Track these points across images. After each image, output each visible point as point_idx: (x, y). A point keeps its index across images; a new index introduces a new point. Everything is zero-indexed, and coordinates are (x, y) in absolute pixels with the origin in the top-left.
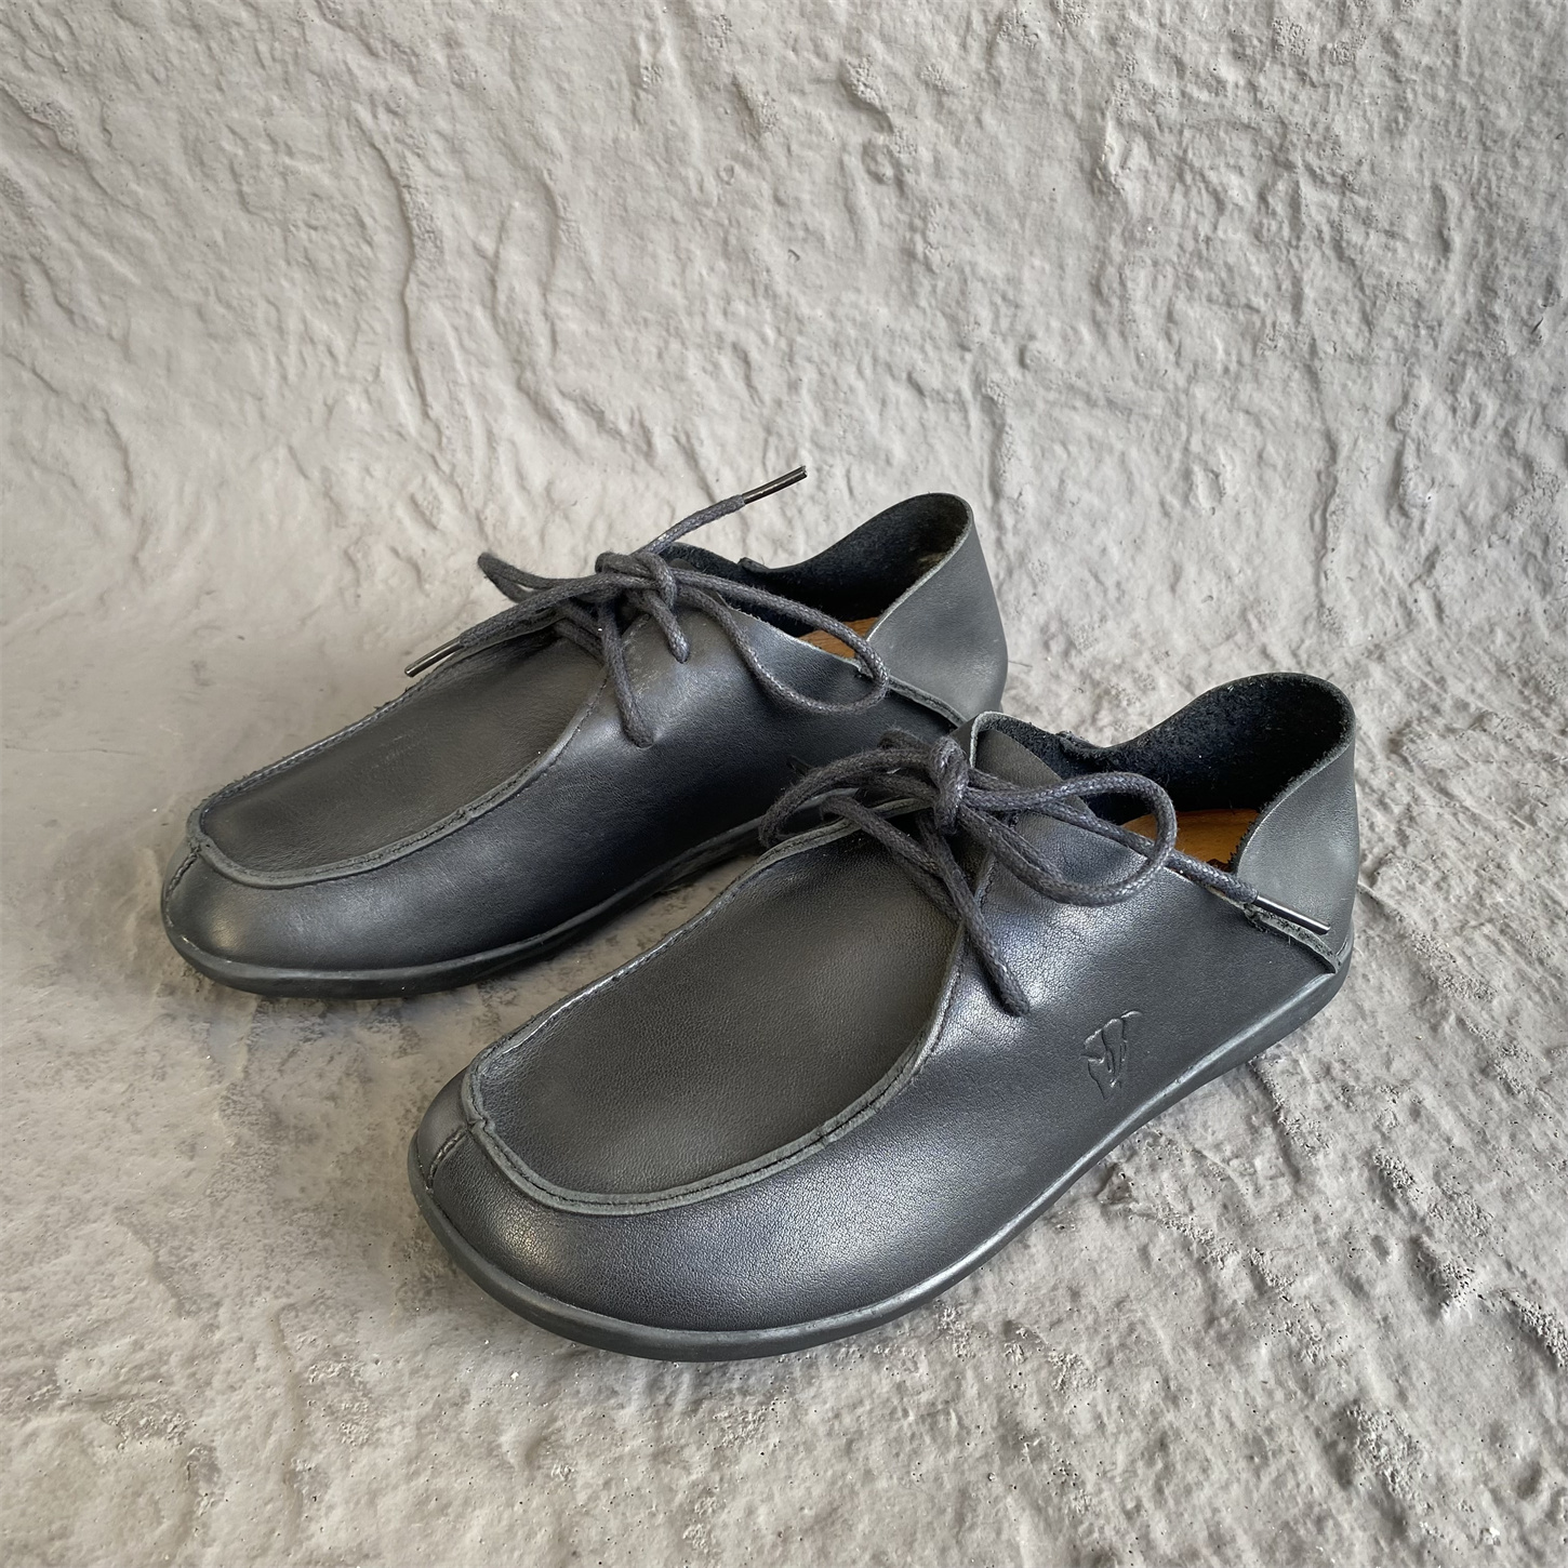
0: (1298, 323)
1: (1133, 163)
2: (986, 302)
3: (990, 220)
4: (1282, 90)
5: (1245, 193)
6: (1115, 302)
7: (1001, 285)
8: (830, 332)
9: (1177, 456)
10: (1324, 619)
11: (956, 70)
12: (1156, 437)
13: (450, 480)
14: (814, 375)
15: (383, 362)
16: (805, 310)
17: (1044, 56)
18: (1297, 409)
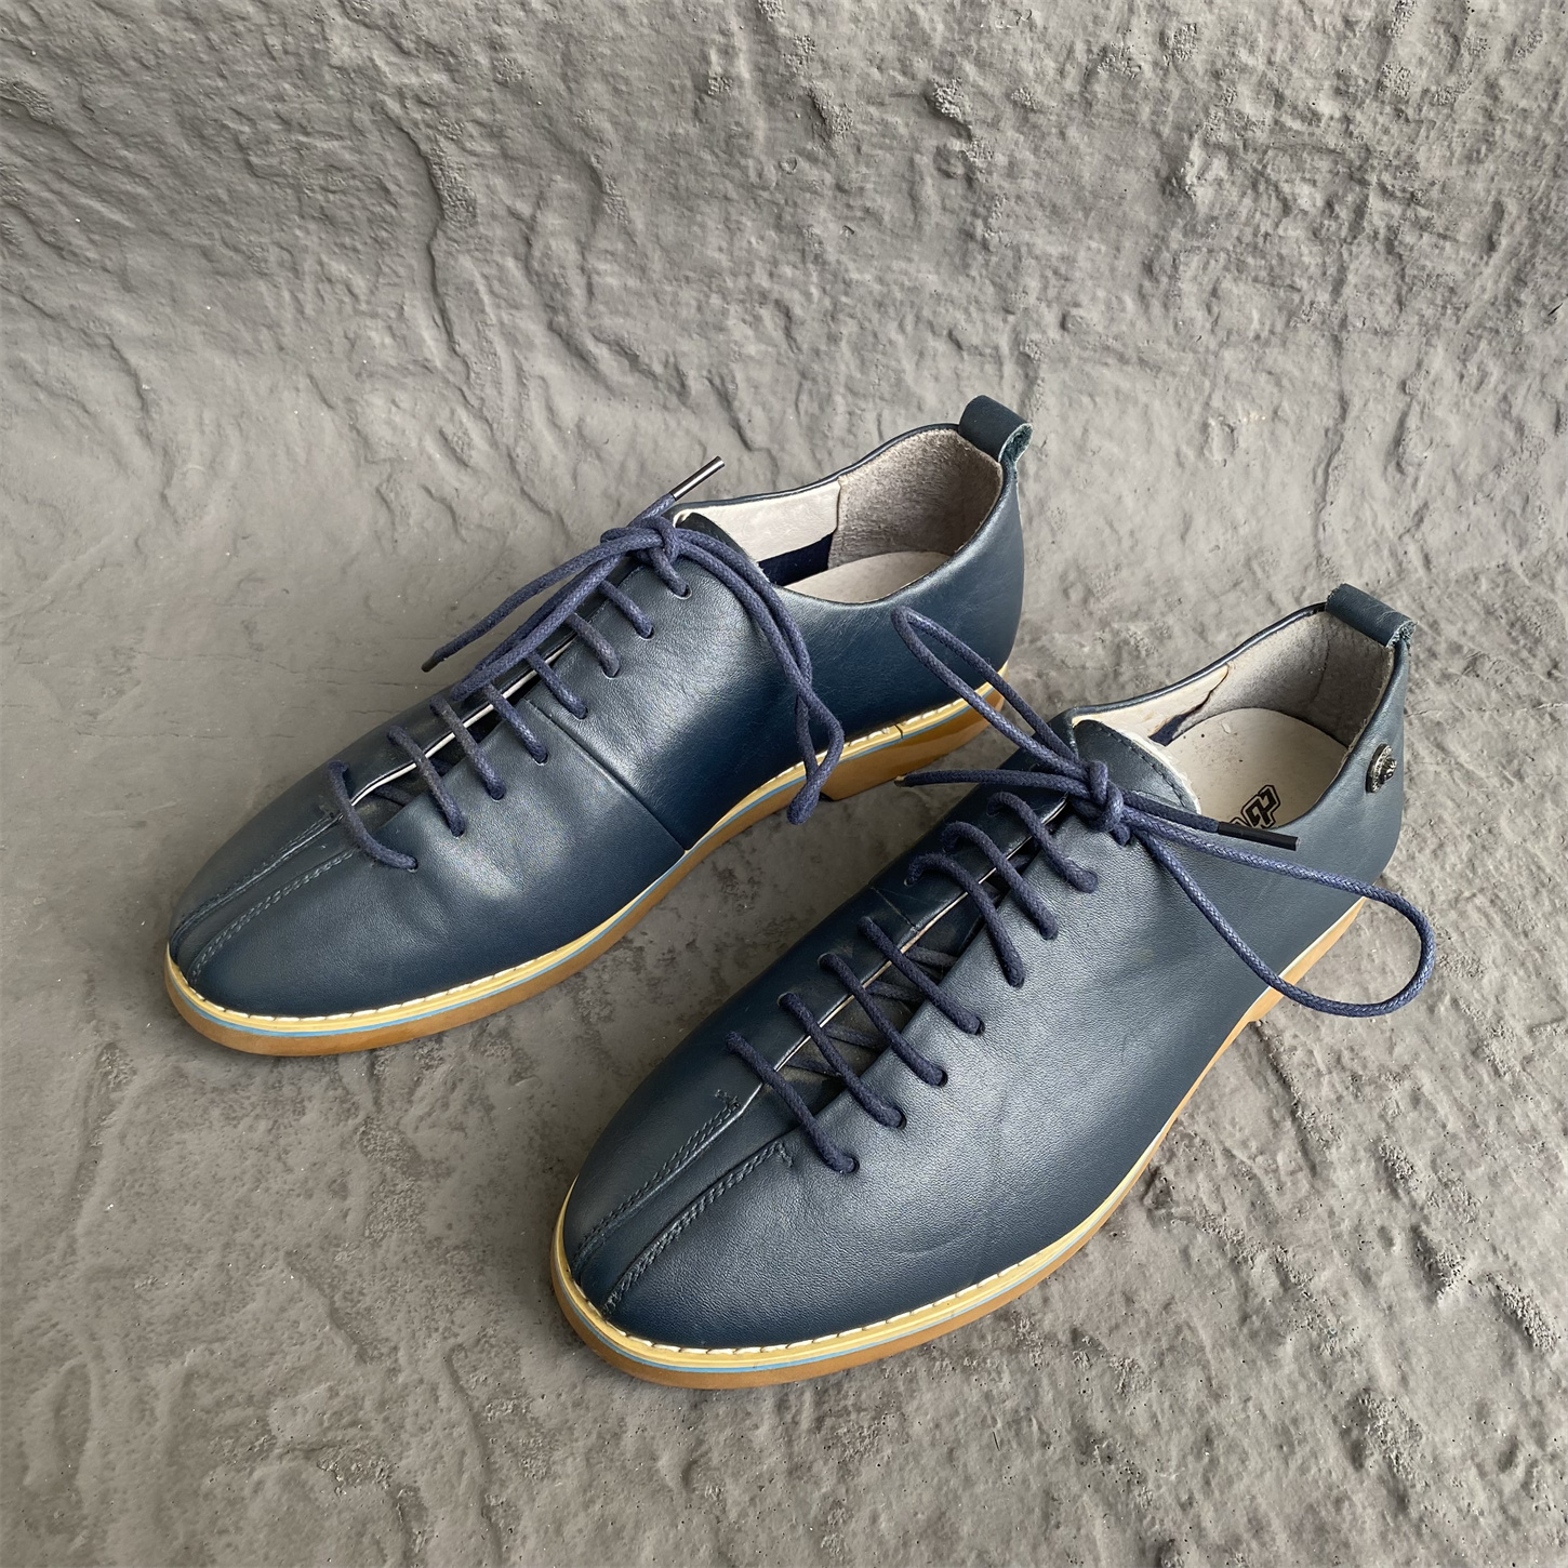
0: (1335, 302)
1: (1210, 175)
2: (1037, 275)
3: (1055, 211)
5: (1314, 201)
6: (1164, 280)
8: (875, 293)
9: (1197, 409)
10: (1323, 568)
12: (1181, 392)
13: (480, 416)
14: (856, 330)
15: (407, 302)
16: (855, 276)
18: (1317, 372)
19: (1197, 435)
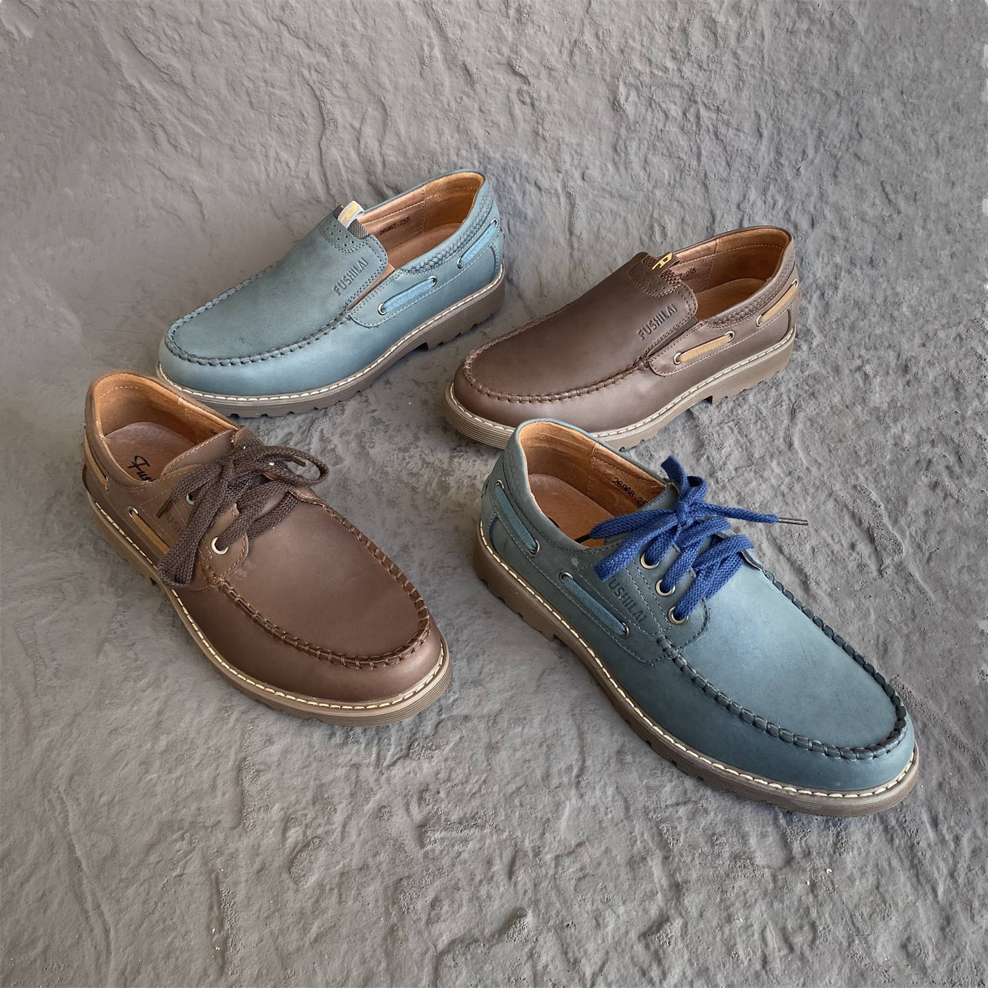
0: (699, 165)
1: (630, 100)
2: (568, 153)
3: (570, 120)
4: (692, 72)
5: (677, 112)
6: (623, 155)
7: (575, 147)
9: (648, 219)
11: (557, 61)
12: (639, 211)
14: (495, 181)
15: (311, 170)
16: (491, 154)
17: (594, 56)
18: (699, 201)
19: (649, 231)
